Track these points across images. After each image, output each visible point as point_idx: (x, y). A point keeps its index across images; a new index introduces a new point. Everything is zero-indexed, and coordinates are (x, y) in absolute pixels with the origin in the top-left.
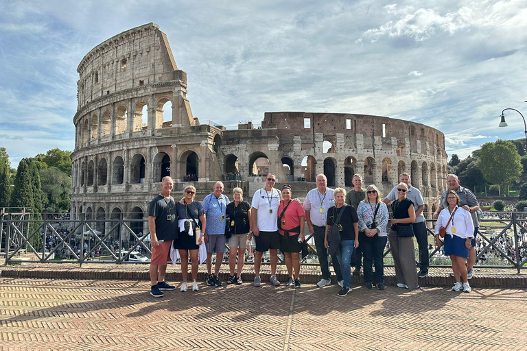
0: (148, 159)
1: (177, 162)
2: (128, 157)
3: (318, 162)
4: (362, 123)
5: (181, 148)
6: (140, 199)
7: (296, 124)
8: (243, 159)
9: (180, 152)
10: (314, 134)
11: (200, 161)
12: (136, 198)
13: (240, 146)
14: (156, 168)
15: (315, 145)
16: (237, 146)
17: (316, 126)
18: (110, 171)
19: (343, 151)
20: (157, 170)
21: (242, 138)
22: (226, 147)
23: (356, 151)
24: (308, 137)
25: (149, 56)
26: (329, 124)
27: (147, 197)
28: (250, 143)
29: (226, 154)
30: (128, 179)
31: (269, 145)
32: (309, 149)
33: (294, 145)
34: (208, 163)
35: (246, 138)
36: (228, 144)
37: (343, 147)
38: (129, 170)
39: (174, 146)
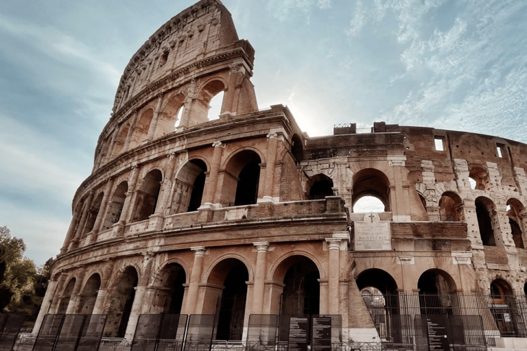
0: (168, 174)
1: (219, 172)
2: (137, 179)
3: (467, 203)
4: (518, 152)
5: (229, 148)
6: (137, 248)
7: (422, 145)
8: (343, 182)
9: (227, 154)
10: (452, 161)
11: (265, 166)
12: (131, 246)
13: (338, 159)
14: (179, 191)
15: (456, 176)
16: (332, 161)
17: (454, 149)
18: (105, 208)
19: (500, 190)
20: (181, 195)
21: (341, 148)
22: (312, 163)
23: (520, 192)
24: (444, 164)
25: (201, 36)
26: (473, 149)
27: (150, 243)
28: (354, 155)
29: (310, 174)
30: (127, 216)
31: (389, 158)
32: (449, 181)
33: (424, 174)
34: (279, 169)
35: (347, 148)
36: (314, 158)
37: (499, 183)
38: (134, 200)
39: (217, 144)
